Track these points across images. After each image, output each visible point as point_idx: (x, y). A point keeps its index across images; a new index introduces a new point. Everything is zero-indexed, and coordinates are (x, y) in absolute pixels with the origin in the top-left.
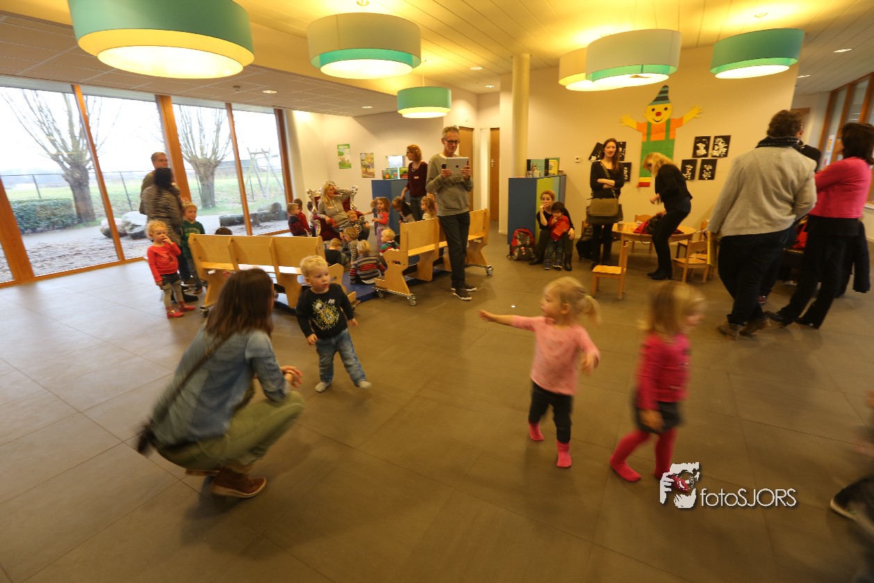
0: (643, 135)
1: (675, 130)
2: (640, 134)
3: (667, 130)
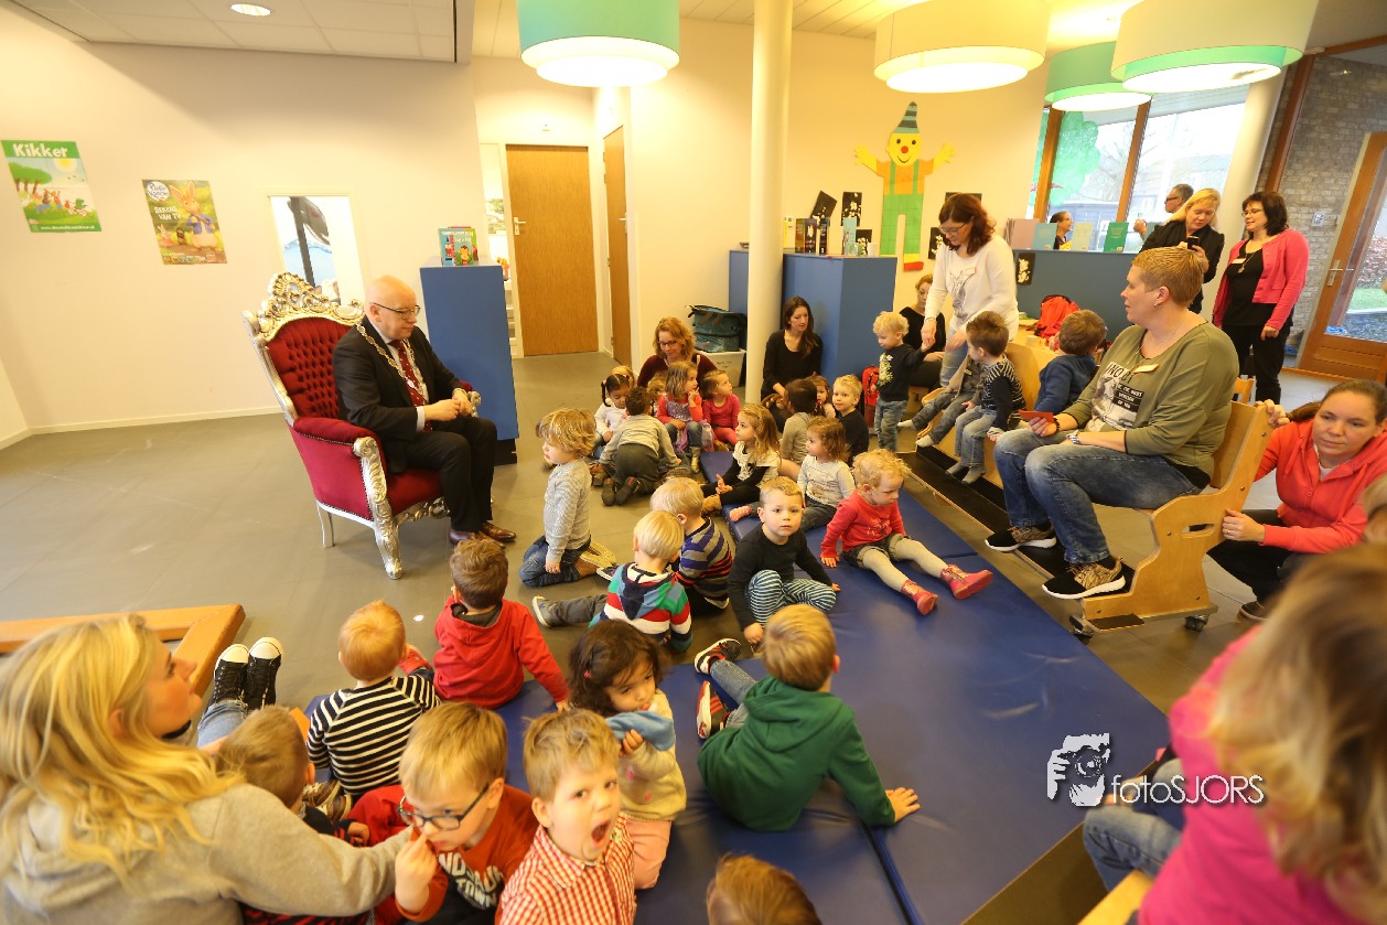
0: (885, 184)
1: (924, 180)
3: (915, 179)
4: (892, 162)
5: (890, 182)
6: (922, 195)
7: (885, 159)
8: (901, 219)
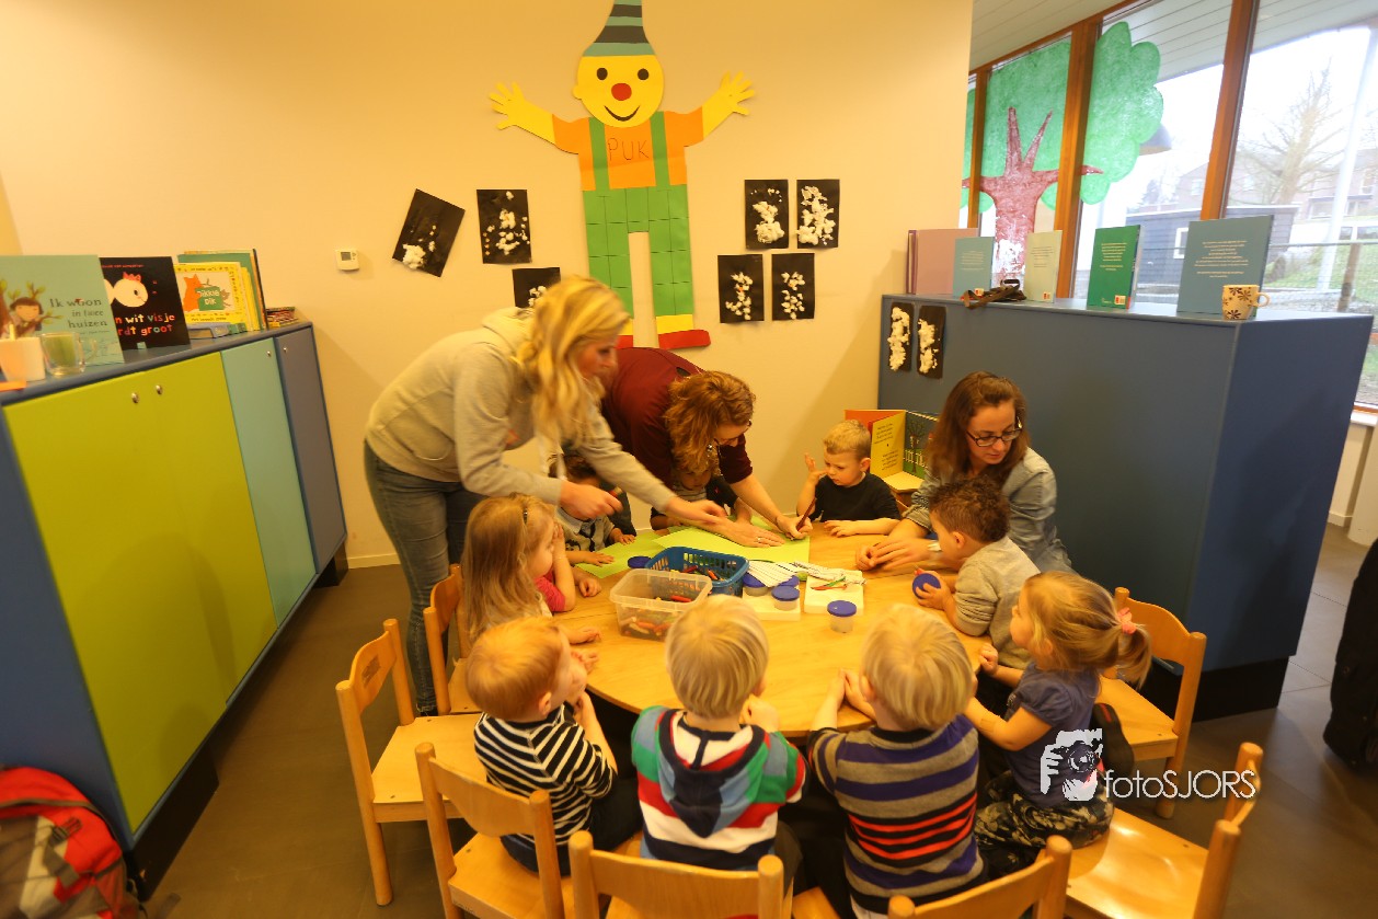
0: (583, 167)
1: (682, 154)
2: (573, 161)
3: (660, 153)
4: (593, 121)
5: (598, 164)
6: (684, 186)
7: (572, 115)
8: (638, 244)
